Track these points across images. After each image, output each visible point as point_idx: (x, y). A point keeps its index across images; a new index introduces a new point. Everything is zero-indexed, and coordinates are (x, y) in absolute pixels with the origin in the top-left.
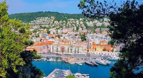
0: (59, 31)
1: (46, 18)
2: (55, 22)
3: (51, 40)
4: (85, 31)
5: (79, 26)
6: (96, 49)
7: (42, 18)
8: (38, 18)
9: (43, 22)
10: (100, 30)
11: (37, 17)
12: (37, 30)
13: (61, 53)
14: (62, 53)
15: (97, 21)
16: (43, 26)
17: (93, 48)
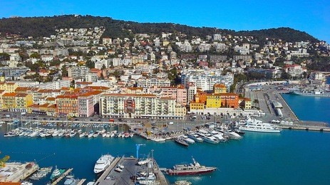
0: (116, 62)
1: (82, 32)
2: (105, 40)
3: (99, 84)
4: (175, 62)
5: (161, 51)
6: (205, 104)
7: (71, 29)
8: (62, 30)
9: (75, 40)
10: (208, 58)
11: (59, 28)
12: (61, 60)
13: (126, 115)
14: (128, 115)
15: (199, 39)
16: (76, 49)
17: (200, 102)
